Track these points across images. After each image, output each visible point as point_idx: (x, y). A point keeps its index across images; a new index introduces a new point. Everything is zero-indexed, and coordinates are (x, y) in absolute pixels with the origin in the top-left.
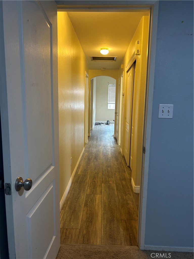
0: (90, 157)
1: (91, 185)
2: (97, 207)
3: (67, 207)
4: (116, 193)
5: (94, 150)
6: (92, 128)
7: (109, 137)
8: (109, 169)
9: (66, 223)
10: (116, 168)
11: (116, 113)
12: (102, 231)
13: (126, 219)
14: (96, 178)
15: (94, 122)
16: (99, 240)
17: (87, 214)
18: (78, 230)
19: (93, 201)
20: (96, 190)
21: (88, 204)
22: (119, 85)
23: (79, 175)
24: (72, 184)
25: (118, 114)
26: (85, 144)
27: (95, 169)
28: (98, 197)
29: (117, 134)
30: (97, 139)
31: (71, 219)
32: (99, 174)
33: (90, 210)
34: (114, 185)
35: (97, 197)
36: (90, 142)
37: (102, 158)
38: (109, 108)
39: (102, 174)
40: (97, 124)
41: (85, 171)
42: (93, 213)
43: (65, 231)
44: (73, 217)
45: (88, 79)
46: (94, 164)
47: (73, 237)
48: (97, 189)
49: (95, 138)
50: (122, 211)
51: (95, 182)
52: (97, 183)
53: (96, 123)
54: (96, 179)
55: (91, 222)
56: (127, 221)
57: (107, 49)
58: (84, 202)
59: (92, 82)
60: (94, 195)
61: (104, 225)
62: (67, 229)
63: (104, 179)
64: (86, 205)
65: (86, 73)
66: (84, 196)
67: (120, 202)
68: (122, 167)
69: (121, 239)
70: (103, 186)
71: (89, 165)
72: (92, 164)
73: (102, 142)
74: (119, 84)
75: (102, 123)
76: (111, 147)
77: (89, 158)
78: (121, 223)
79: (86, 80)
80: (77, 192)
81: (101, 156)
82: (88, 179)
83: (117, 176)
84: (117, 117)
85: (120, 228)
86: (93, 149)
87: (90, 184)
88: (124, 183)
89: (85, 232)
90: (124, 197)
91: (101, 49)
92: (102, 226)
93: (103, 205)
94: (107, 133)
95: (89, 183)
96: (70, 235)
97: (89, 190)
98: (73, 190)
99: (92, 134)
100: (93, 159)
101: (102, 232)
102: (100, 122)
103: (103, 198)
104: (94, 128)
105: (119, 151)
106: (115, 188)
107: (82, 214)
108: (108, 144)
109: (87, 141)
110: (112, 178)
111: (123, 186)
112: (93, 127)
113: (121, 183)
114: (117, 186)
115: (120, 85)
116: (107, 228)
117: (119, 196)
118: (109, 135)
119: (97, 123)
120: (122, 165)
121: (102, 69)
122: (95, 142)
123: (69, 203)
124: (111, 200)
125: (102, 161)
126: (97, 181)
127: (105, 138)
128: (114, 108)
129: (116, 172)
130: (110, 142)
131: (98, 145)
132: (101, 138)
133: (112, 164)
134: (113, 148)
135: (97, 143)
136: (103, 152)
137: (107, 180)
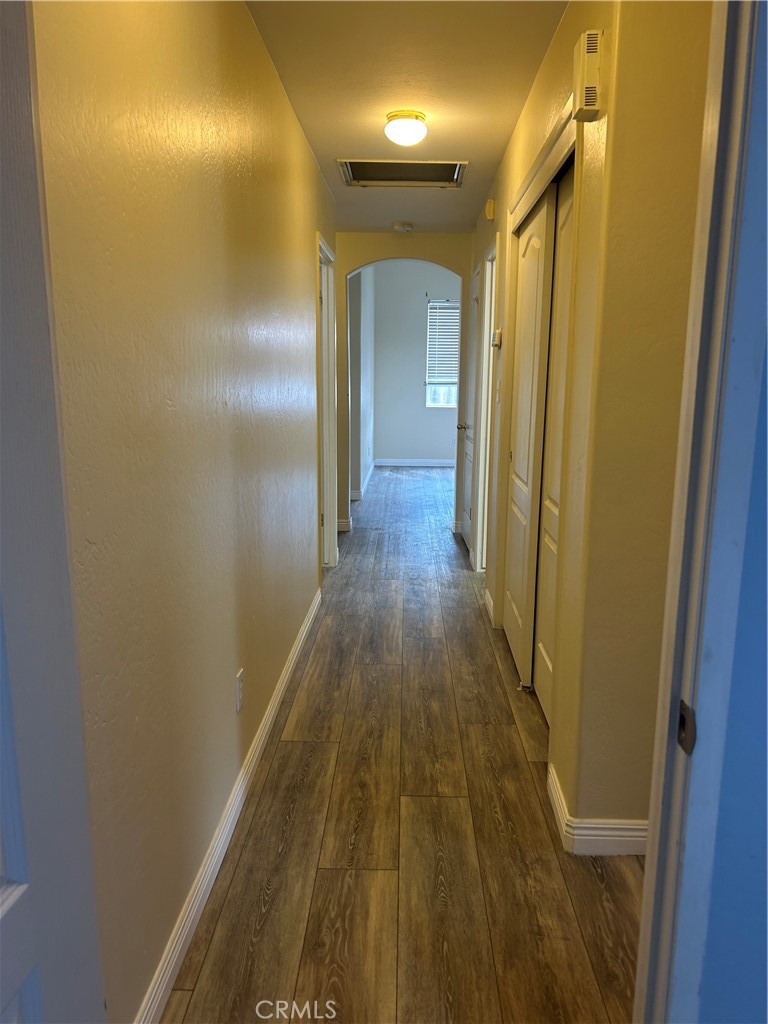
0: (347, 640)
1: (345, 807)
2: (370, 965)
3: (207, 970)
4: (473, 857)
5: (365, 601)
6: (359, 492)
7: (431, 533)
8: (435, 706)
10: (470, 696)
11: (462, 427)
14: (373, 760)
19: (352, 919)
20: (370, 841)
21: (324, 945)
22: (477, 300)
23: (287, 743)
25: (470, 433)
26: (324, 570)
27: (368, 707)
28: (378, 885)
29: (468, 522)
30: (379, 544)
32: (385, 739)
34: (464, 803)
35: (373, 890)
36: (349, 559)
37: (400, 640)
38: (429, 404)
39: (403, 734)
41: (318, 723)
45: (331, 271)
46: (362, 678)
48: (376, 833)
49: (371, 539)
50: (511, 992)
51: (363, 786)
52: (373, 791)
54: (369, 769)
57: (417, 118)
58: (302, 927)
59: (352, 290)
60: (357, 876)
63: (408, 769)
64: (313, 946)
66: (303, 886)
67: (494, 922)
68: (498, 689)
70: (403, 812)
71: (339, 686)
72: (355, 678)
73: (401, 558)
74: (474, 297)
76: (442, 584)
77: (339, 642)
79: (324, 276)
80: (271, 857)
81: (397, 631)
82: (331, 770)
83: (477, 747)
84: (469, 447)
86: (359, 596)
87: (341, 803)
88: (510, 788)
90: (518, 881)
91: (391, 118)
93: (403, 949)
94: (423, 516)
95: (336, 798)
97: (330, 841)
98: (250, 844)
99: (356, 521)
100: (357, 650)
103: (403, 895)
104: (367, 491)
105: (481, 602)
106: (469, 827)
108: (429, 568)
109: (333, 555)
110: (451, 756)
111: (505, 808)
113: (494, 793)
114: (473, 807)
115: (480, 301)
117: (490, 880)
118: (433, 526)
120: (494, 679)
121: (396, 227)
122: (372, 560)
124: (446, 906)
125: (399, 662)
126: (377, 784)
127: (416, 539)
129: (468, 722)
130: (438, 556)
131: (383, 574)
132: (396, 538)
133: (448, 675)
134: (449, 587)
135: (380, 562)
136: (405, 610)
137: (428, 774)
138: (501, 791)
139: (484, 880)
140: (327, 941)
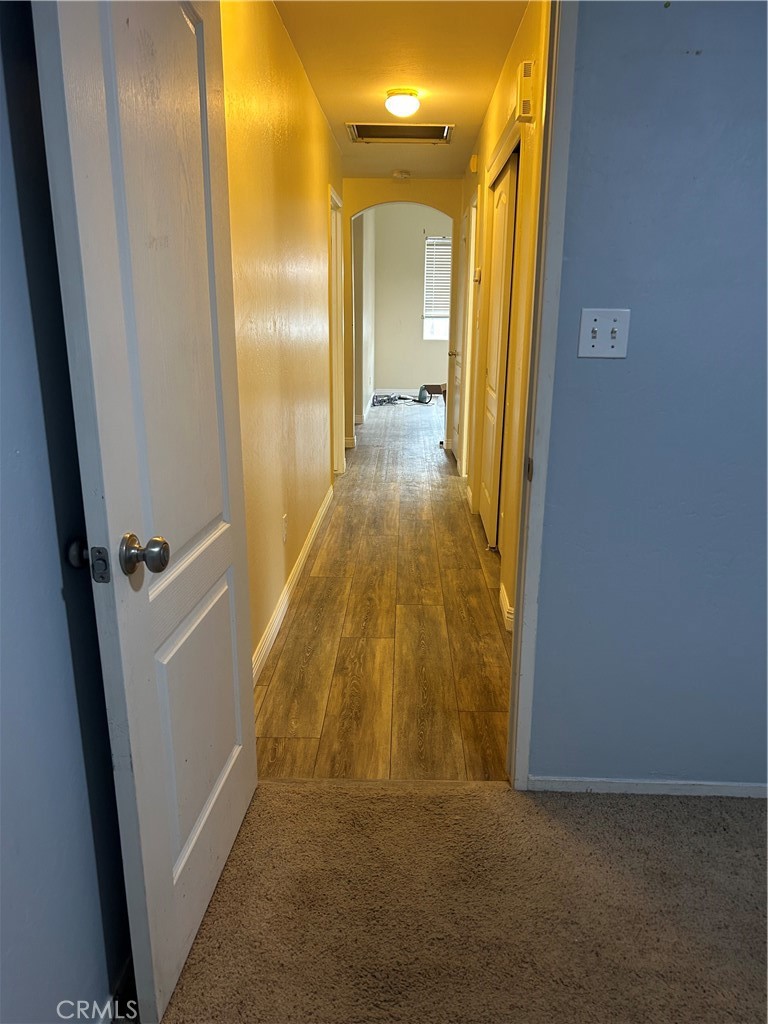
0: (355, 521)
1: (358, 609)
2: (376, 676)
3: (275, 679)
4: (444, 633)
5: (369, 497)
6: (362, 417)
7: (425, 449)
8: (423, 559)
9: (275, 722)
10: (449, 553)
11: (452, 354)
12: (395, 742)
13: (474, 709)
14: (376, 586)
15: (369, 391)
16: (382, 767)
17: (344, 695)
18: (314, 743)
19: (365, 658)
20: (375, 625)
21: (347, 668)
22: (465, 240)
23: (314, 578)
24: (290, 606)
25: (459, 359)
26: (335, 476)
27: (372, 559)
28: (381, 647)
29: (456, 437)
30: (380, 458)
31: (288, 711)
32: (385, 577)
33: (355, 685)
34: (440, 608)
35: (378, 646)
36: (355, 468)
37: (397, 521)
38: (427, 336)
39: (399, 574)
40: (381, 403)
41: (336, 568)
42: (365, 693)
43: (270, 745)
44: (295, 705)
45: (339, 215)
46: (368, 543)
47: (299, 761)
48: (379, 622)
49: (373, 453)
50: (463, 686)
51: (370, 599)
52: (377, 602)
53: (375, 397)
54: (374, 590)
55: (358, 718)
56: (476, 714)
57: (411, 94)
58: (333, 662)
59: (356, 229)
60: (367, 641)
61: (399, 726)
62: (276, 739)
63: (402, 592)
64: (340, 669)
65: (331, 192)
66: (332, 645)
67: (456, 660)
68: (471, 550)
69: (455, 763)
70: (398, 612)
71: (350, 548)
72: (363, 543)
73: (399, 467)
74: (464, 237)
75: (400, 398)
76: (433, 486)
77: (349, 522)
78: (457, 722)
79: (334, 220)
80: (310, 633)
81: (395, 514)
82: (347, 592)
83: (452, 581)
84: (458, 370)
85: (454, 735)
86: (364, 493)
87: (355, 608)
88: (473, 601)
89: (336, 746)
90: (473, 644)
91: (391, 94)
92: (395, 728)
93: (397, 670)
94: (418, 436)
95: (351, 605)
96: (288, 756)
97: (349, 625)
98: (295, 626)
99: (360, 439)
100: (364, 527)
101: (394, 747)
102: (394, 393)
103: (397, 649)
104: (369, 417)
105: (464, 497)
106: (443, 619)
107: (327, 697)
108: (423, 475)
109: (342, 464)
110: (433, 586)
111: (469, 611)
112: (365, 414)
113: (462, 603)
114: (447, 611)
116: (411, 735)
117: (454, 643)
118: (428, 444)
119: (380, 396)
120: (469, 544)
121: (395, 175)
122: (374, 468)
123: (281, 663)
124: (425, 653)
125: (396, 534)
126: (380, 600)
127: (412, 454)
128: (446, 337)
129: (447, 567)
130: (430, 466)
131: (383, 478)
132: (395, 453)
133: (434, 542)
134: (439, 487)
135: (381, 470)
136: (401, 502)
137: (416, 593)
138: (467, 602)
139: (451, 643)
140: (350, 667)
